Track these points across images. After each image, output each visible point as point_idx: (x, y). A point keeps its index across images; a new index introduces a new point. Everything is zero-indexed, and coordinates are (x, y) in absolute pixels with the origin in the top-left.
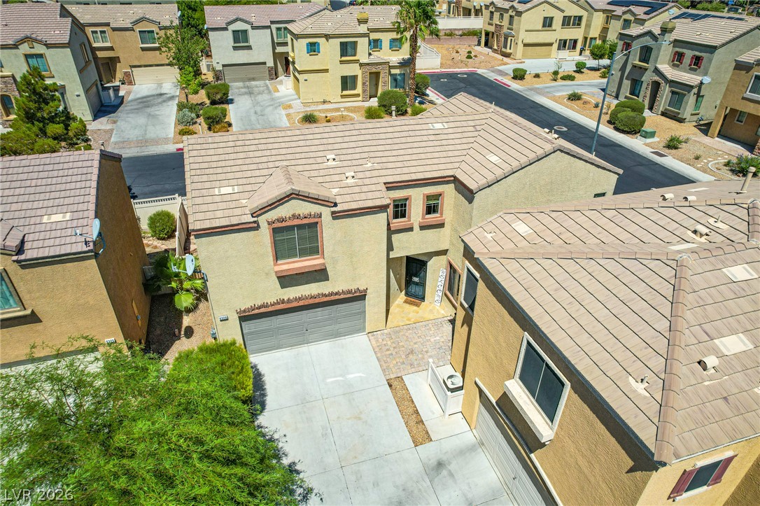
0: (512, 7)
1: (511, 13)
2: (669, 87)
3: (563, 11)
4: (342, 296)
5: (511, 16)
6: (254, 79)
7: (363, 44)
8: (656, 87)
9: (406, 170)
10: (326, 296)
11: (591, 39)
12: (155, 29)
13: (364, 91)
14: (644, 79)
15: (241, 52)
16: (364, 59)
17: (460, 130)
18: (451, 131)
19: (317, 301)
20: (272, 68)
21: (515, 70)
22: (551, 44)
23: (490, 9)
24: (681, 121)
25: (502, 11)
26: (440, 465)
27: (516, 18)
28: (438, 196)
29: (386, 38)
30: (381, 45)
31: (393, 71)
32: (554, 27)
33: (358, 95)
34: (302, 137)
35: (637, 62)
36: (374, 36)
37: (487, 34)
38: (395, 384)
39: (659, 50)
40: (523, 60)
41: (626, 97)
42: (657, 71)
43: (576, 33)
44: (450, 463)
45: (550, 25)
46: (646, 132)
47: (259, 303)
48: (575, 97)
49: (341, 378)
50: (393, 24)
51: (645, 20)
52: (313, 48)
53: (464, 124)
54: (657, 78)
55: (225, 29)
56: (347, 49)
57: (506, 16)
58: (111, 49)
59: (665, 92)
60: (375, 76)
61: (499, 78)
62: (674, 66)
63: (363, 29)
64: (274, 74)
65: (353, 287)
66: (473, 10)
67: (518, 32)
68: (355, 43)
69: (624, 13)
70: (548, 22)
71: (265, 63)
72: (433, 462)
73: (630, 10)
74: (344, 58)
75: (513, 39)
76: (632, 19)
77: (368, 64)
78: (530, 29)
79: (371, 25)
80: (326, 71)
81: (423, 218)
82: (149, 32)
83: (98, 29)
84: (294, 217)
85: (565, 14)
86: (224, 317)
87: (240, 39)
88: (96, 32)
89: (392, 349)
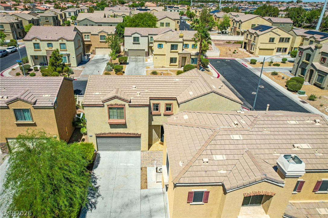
0: (256, 33)
1: (255, 35)
2: (318, 73)
3: (280, 35)
4: (132, 135)
5: (255, 37)
6: (139, 56)
7: (180, 46)
8: (312, 72)
10: (126, 134)
11: (295, 48)
12: (106, 35)
13: (179, 64)
14: (307, 68)
15: (136, 45)
16: (180, 51)
17: (185, 82)
18: (181, 82)
19: (123, 135)
20: (147, 52)
21: (251, 60)
22: (273, 50)
23: (247, 33)
24: (322, 88)
25: (252, 34)
27: (256, 37)
28: (170, 104)
29: (191, 44)
30: (188, 47)
31: (192, 57)
32: (275, 42)
33: (177, 65)
34: (127, 79)
35: (305, 61)
36: (185, 43)
37: (245, 43)
38: (143, 169)
39: (314, 56)
40: (259, 56)
41: (299, 76)
42: (312, 65)
43: (287, 45)
44: (150, 197)
45: (273, 41)
46: (300, 92)
47: (103, 132)
48: (275, 74)
49: (125, 164)
50: (192, 38)
51: (320, 41)
52: (160, 46)
53: (188, 80)
54: (312, 68)
55: (131, 36)
56: (174, 47)
57: (253, 36)
58: (90, 41)
59: (316, 74)
60: (184, 59)
61: (244, 63)
62: (321, 63)
63: (181, 40)
64: (148, 54)
65: (136, 132)
66: (240, 33)
67: (257, 44)
68: (177, 45)
69: (310, 38)
70: (272, 40)
71: (144, 50)
72: (145, 195)
73: (313, 37)
74: (172, 51)
75: (255, 46)
76: (314, 40)
77: (182, 54)
78: (262, 42)
79: (185, 38)
80: (165, 55)
81: (165, 112)
82: (103, 36)
83: (87, 34)
84: (116, 104)
85: (281, 37)
86: (91, 135)
87: (136, 40)
88: (86, 35)
89: (147, 158)
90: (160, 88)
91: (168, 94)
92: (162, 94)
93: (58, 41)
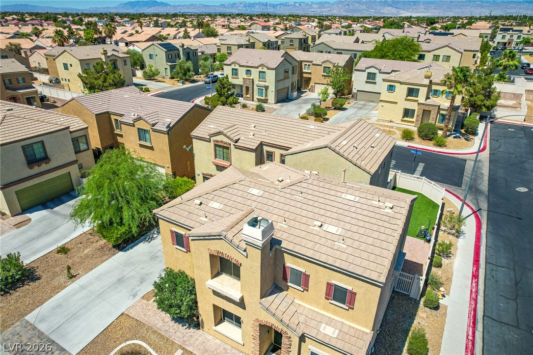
6: (373, 101)
7: (423, 91)
12: (331, 66)
13: (417, 120)
15: (369, 85)
16: (422, 100)
17: (320, 131)
30: (439, 94)
31: (442, 112)
33: (413, 122)
36: (434, 87)
50: (442, 81)
52: (391, 88)
55: (364, 71)
56: (412, 92)
58: (310, 73)
60: (427, 113)
63: (426, 82)
68: (418, 90)
74: (409, 98)
77: (423, 104)
80: (396, 103)
82: (328, 67)
83: (308, 64)
86: (198, 174)
87: (371, 77)
88: (306, 65)
93: (257, 68)
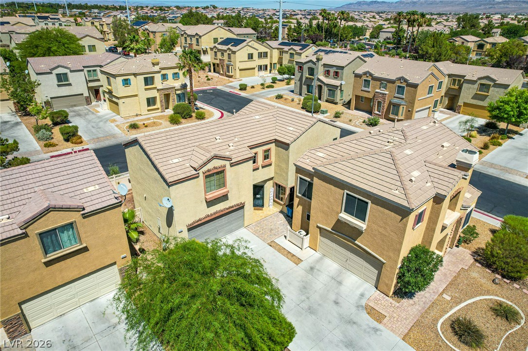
0: (229, 49)
1: (228, 52)
2: (327, 87)
3: (257, 50)
4: (235, 208)
5: (229, 54)
6: (75, 106)
7: (158, 78)
8: (320, 87)
9: (253, 140)
10: (227, 209)
11: (274, 64)
13: (161, 105)
14: (313, 84)
15: (63, 88)
16: (160, 87)
17: (267, 118)
18: (263, 119)
19: (223, 213)
20: (88, 97)
21: (240, 85)
22: (254, 69)
23: (214, 50)
24: (336, 103)
25: (223, 52)
26: (312, 268)
27: (232, 55)
28: (269, 150)
29: (170, 73)
30: (168, 77)
31: (178, 92)
32: (254, 58)
33: (158, 109)
35: (308, 76)
36: (163, 72)
37: (214, 65)
38: (272, 244)
39: (318, 69)
40: (241, 79)
41: (306, 94)
42: (319, 80)
43: (265, 61)
44: (316, 267)
45: (252, 58)
46: (323, 111)
47: (197, 219)
48: (279, 97)
51: (301, 53)
52: (126, 82)
53: (268, 115)
54: (319, 83)
55: (51, 73)
56: (149, 81)
57: (226, 54)
59: (325, 90)
60: (167, 97)
61: (232, 90)
62: (326, 76)
63: (157, 68)
64: (88, 101)
65: (238, 202)
66: (202, 51)
67: (235, 63)
68: (153, 77)
69: (289, 50)
70: (251, 56)
71: (82, 94)
72: (308, 268)
73: (292, 48)
74: (147, 87)
75: (233, 67)
76: (294, 53)
77: (162, 89)
78: (241, 60)
79: (160, 66)
80: (136, 96)
81: (263, 162)
84: (215, 168)
85: (259, 51)
86: (180, 230)
87: (62, 79)
89: (261, 231)
90: (247, 131)
91: (263, 137)
92: (257, 139)
